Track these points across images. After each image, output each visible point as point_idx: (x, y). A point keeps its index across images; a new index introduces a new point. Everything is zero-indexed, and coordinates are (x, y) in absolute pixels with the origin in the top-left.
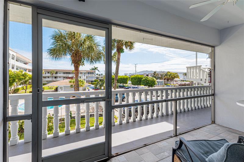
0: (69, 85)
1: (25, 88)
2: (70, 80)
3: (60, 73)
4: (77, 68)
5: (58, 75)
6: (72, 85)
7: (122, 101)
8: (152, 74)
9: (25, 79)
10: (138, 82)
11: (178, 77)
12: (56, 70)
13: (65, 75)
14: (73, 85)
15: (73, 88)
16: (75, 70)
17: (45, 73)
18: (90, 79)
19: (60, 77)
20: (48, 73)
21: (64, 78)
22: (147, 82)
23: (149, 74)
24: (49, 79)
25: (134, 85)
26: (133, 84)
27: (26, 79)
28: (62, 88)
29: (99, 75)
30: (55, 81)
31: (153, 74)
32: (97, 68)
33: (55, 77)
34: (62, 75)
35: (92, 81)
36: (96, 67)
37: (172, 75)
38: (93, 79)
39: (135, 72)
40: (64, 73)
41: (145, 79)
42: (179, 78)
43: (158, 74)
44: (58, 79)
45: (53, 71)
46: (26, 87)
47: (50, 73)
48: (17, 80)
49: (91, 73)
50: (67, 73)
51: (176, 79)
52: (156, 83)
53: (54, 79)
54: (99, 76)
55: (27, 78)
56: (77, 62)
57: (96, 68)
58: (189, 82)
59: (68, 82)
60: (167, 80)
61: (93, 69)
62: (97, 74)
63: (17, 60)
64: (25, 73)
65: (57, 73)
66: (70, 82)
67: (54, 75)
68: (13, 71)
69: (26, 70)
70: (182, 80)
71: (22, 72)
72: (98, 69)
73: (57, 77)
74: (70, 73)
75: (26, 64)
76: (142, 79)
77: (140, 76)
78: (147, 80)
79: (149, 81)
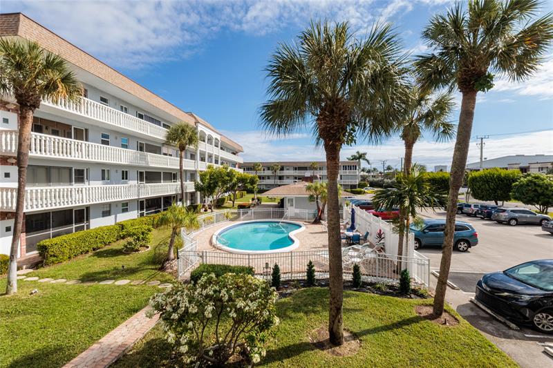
0: (306, 195)
1: (232, 198)
2: (307, 184)
3: (288, 169)
4: (332, 152)
5: (285, 173)
6: (311, 197)
7: (454, 250)
8: (544, 166)
9: (231, 180)
10: (499, 192)
12: (281, 163)
13: (298, 173)
14: (315, 196)
15: (314, 201)
16: (328, 158)
17: (264, 170)
18: (349, 182)
19: (288, 177)
20: (269, 169)
21: (296, 178)
22: (536, 190)
23: (532, 166)
24: (268, 180)
25: (482, 199)
26: (476, 196)
27: (233, 181)
28: (292, 200)
29: (369, 172)
30: (279, 186)
32: (365, 154)
33: (281, 178)
34: (292, 172)
35: (353, 186)
36: (361, 152)
38: (356, 182)
39: (479, 161)
40: (296, 169)
41: (531, 181)
44: (285, 181)
45: (276, 164)
46: (234, 195)
47: (272, 170)
48: (220, 184)
49: (350, 168)
50: (300, 168)
53: (278, 182)
54: (367, 174)
55: (235, 180)
56: (334, 135)
57: (361, 156)
59: (304, 189)
61: (354, 158)
62: (363, 170)
63: (221, 148)
64: (231, 170)
65: (282, 169)
66: (309, 188)
67: (279, 173)
68: (215, 168)
69: (234, 164)
71: (227, 168)
72: (367, 157)
73: (283, 176)
74: (305, 169)
75: (235, 154)
76: (514, 180)
77: (503, 173)
78: (539, 186)
79: (547, 189)
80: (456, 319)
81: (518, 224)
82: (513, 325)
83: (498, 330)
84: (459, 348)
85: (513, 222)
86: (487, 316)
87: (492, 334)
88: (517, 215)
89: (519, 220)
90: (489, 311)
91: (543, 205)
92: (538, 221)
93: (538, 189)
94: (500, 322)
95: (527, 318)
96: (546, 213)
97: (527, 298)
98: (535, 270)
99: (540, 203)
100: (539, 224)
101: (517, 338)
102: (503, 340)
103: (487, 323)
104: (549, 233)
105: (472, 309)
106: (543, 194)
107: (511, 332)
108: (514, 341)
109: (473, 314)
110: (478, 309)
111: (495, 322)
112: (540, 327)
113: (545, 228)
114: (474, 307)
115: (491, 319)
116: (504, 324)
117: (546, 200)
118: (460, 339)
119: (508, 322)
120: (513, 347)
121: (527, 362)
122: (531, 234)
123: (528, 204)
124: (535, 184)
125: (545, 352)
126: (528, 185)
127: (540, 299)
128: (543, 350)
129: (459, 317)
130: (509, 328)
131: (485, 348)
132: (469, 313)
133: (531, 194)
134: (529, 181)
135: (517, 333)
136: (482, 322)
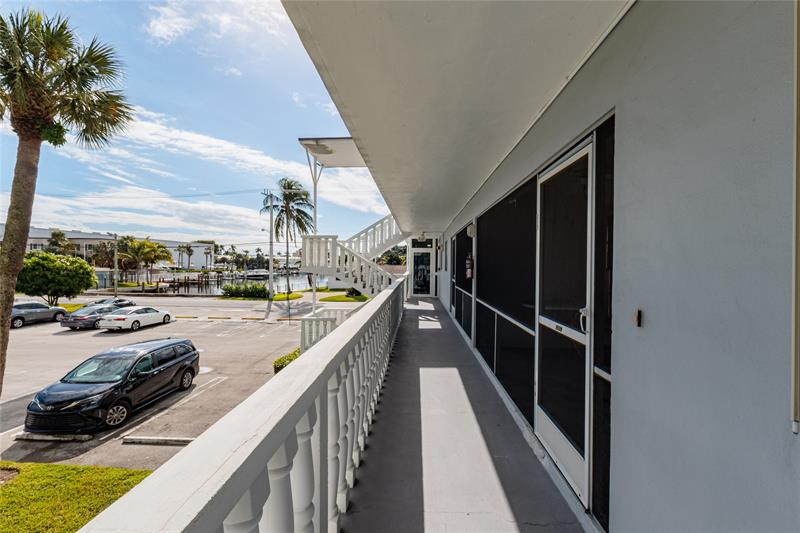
11: (167, 257)
22: (45, 275)
31: (49, 240)
37: (148, 250)
41: (38, 264)
42: (171, 261)
43: (77, 242)
51: (160, 265)
52: (95, 278)
58: (196, 274)
60: (120, 267)
70: (173, 269)
78: (48, 269)
79: (59, 273)
80: (10, 470)
81: (26, 324)
82: (86, 437)
83: (70, 451)
84: (38, 494)
85: (18, 323)
86: (49, 444)
87: (67, 458)
88: (23, 311)
89: (26, 319)
90: (50, 438)
91: (52, 295)
92: (52, 316)
93: (48, 273)
94: (68, 442)
95: (100, 420)
96: (56, 305)
97: (99, 397)
98: (93, 367)
99: (50, 292)
100: (54, 320)
101: (95, 447)
102: (81, 456)
103: (53, 452)
104: (68, 329)
105: (25, 448)
106: (53, 281)
107: (85, 445)
108: (92, 451)
109: (29, 452)
110: (32, 444)
111: (62, 446)
112: (112, 423)
113: (64, 323)
114: (25, 443)
115: (56, 444)
116: (74, 441)
117: (57, 287)
118: (33, 485)
119: (78, 437)
120: (95, 456)
121: (115, 461)
122: (48, 335)
123: (33, 295)
124: (43, 266)
125: (125, 443)
126: (33, 269)
127: (112, 394)
128: (122, 441)
129: (14, 465)
130: (82, 441)
131: (69, 475)
132: (23, 453)
133: (39, 281)
134: (35, 262)
135: (92, 443)
136: (47, 454)
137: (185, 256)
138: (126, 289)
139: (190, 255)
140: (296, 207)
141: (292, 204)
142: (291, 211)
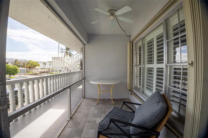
11: (39, 65)
31: (14, 62)
37: (34, 64)
43: (20, 62)
51: (37, 67)
52: (18, 71)
58: (47, 70)
60: (29, 68)
70: (42, 68)
137: (44, 65)
138: (29, 73)
139: (45, 65)
140: (69, 52)
141: (68, 51)
142: (68, 53)
